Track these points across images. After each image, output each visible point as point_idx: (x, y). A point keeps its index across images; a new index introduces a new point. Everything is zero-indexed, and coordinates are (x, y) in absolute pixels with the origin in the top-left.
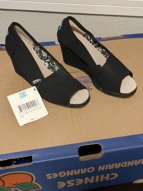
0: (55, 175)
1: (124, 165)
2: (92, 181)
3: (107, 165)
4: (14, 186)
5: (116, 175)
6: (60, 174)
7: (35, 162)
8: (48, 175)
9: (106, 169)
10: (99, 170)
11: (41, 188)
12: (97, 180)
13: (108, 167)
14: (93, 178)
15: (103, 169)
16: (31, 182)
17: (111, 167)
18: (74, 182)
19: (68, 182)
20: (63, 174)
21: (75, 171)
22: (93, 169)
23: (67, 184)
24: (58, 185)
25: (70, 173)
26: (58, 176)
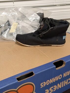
3: (67, 72)
7: (36, 74)
8: (41, 85)
10: (64, 77)
13: (67, 74)
14: (61, 83)
19: (50, 89)
20: (48, 82)
21: (54, 78)
22: (61, 76)
25: (51, 81)
26: (46, 84)
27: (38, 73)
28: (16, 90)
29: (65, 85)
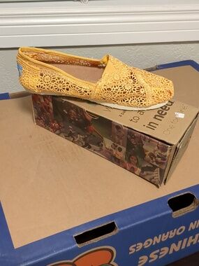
0: (140, 246)
2: (177, 249)
6: (146, 243)
8: (131, 248)
10: (189, 229)
12: (183, 247)
14: (180, 243)
16: (109, 263)
19: (152, 255)
20: (149, 242)
21: (164, 235)
22: (184, 228)
23: (149, 259)
24: (139, 262)
25: (157, 240)
26: (143, 247)
27: (126, 228)
28: (72, 261)
29: (189, 245)
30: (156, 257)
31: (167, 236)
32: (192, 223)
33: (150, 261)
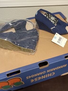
0: (30, 77)
1: (57, 68)
2: (44, 77)
3: (50, 70)
4: (13, 84)
5: (54, 73)
6: (32, 76)
7: (22, 72)
8: (27, 78)
9: (50, 71)
10: (47, 72)
11: (24, 83)
12: (46, 77)
14: (45, 76)
15: (49, 71)
17: (52, 70)
18: (38, 79)
19: (35, 79)
20: (33, 76)
21: (38, 74)
22: (45, 72)
23: (34, 80)
24: (31, 81)
25: (36, 75)
28: (6, 81)
29: (48, 76)
30: (37, 80)
31: (39, 74)
32: (48, 70)
33: (35, 81)
